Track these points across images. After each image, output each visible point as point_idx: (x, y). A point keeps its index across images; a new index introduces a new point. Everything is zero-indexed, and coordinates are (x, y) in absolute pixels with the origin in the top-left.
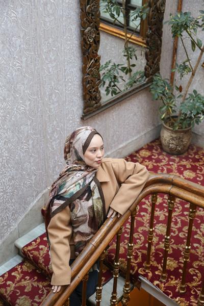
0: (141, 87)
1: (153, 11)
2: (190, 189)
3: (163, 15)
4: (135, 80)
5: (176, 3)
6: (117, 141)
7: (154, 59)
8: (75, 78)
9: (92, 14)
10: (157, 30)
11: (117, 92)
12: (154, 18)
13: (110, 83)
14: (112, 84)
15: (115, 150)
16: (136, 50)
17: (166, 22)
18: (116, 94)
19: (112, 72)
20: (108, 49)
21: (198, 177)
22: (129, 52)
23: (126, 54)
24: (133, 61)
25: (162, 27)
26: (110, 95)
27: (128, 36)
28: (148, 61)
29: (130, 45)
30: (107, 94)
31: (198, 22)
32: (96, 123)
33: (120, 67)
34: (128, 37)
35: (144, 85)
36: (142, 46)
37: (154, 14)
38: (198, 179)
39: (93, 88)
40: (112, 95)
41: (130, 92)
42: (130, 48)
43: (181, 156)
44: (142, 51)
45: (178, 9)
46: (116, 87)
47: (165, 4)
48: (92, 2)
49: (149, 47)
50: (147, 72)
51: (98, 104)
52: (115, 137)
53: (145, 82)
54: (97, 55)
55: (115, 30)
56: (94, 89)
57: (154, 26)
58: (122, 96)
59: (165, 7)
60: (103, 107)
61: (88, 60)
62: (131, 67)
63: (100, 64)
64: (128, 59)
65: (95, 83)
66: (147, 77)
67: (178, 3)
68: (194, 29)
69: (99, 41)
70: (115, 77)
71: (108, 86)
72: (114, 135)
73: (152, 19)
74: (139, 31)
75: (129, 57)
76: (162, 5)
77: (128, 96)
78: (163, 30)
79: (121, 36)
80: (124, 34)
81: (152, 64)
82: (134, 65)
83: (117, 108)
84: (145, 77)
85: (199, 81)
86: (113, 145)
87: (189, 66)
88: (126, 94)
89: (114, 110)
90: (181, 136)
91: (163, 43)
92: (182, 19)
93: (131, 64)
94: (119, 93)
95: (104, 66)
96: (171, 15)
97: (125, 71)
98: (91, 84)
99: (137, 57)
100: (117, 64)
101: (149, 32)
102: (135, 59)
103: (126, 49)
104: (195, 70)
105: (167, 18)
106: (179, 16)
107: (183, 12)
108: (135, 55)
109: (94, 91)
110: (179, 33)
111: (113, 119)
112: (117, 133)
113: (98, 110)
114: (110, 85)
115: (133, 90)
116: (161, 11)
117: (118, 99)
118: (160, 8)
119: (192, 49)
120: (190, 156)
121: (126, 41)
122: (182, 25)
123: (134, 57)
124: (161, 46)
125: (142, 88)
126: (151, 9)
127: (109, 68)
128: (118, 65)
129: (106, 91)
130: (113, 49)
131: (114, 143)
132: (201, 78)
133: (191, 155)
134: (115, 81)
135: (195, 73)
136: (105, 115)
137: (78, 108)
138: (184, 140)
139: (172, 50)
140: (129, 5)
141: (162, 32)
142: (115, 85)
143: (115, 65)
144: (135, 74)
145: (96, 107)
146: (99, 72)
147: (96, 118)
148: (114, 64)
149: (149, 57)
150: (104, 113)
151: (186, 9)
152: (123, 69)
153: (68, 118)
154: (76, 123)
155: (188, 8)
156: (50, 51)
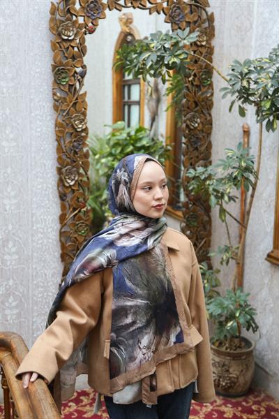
8: (50, 230)
9: (75, 151)
43: (229, 399)
48: (76, 137)
49: (186, 220)
61: (70, 209)
65: (81, 243)
90: (227, 363)
98: (74, 242)
120: (244, 403)
133: (247, 402)
137: (54, 273)
138: (231, 370)
153: (35, 282)
154: (50, 294)
156: (8, 183)
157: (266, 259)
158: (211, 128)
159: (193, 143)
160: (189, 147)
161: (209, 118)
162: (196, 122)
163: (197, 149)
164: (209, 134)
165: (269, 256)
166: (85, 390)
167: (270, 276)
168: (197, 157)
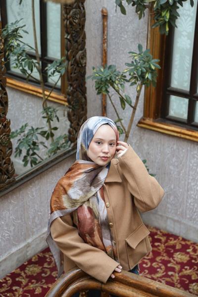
0: (65, 154)
1: (71, 65)
2: (126, 281)
3: (85, 69)
4: (59, 146)
5: (100, 55)
6: (40, 224)
7: (79, 121)
10: (79, 86)
11: (37, 162)
12: (75, 73)
13: (28, 151)
14: (31, 152)
15: (37, 236)
16: (57, 111)
17: (89, 77)
18: (35, 163)
19: (30, 137)
20: (24, 109)
21: (144, 263)
22: (49, 113)
23: (45, 115)
24: (54, 123)
25: (85, 83)
26: (29, 165)
27: (47, 93)
28: (71, 122)
29: (49, 105)
30: (25, 165)
31: (125, 76)
32: (10, 203)
33: (39, 131)
34: (46, 95)
35: (69, 151)
36: (64, 105)
37: (73, 68)
38: (144, 265)
39: (3, 159)
40: (32, 166)
41: (52, 161)
42: (50, 108)
44: (64, 110)
45: (103, 61)
46: (35, 156)
47: (86, 57)
49: (71, 106)
50: (71, 136)
51: (11, 179)
52: (37, 218)
53: (70, 148)
54: (6, 119)
55: (31, 87)
56: (4, 161)
57: (75, 82)
58: (42, 167)
59: (86, 59)
60: (17, 182)
62: (53, 131)
63: (10, 130)
64: (48, 121)
65: (5, 153)
66: (72, 142)
67: (102, 54)
68: (121, 85)
69: (7, 103)
70: (34, 144)
71: (26, 155)
72: (35, 217)
73: (71, 74)
74: (60, 87)
75: (49, 119)
76: (82, 58)
77: (49, 166)
78: (87, 85)
79: (38, 95)
80: (41, 91)
81: (77, 127)
82: (56, 129)
83: (37, 182)
84: (69, 142)
85: (135, 143)
86: (34, 230)
87: (121, 126)
88: (47, 164)
89: (33, 184)
91: (88, 101)
92: (106, 74)
93: (52, 127)
94: (40, 162)
95: (19, 131)
96: (94, 69)
97: (46, 135)
99: (60, 119)
100: (35, 128)
101: (70, 89)
102: (57, 121)
103: (45, 110)
104: (129, 132)
105: (89, 72)
106: (102, 70)
107: (108, 65)
108: (56, 116)
109: (5, 163)
110: (104, 89)
111: (33, 196)
112: (39, 213)
113: (12, 186)
114: (28, 154)
115: (56, 159)
116: (81, 64)
117: (37, 170)
118: (80, 62)
119: (122, 107)
121: (44, 100)
122: (107, 80)
123: (55, 119)
124: (86, 105)
125: (67, 155)
126: (70, 63)
127: (26, 132)
128: (37, 129)
129: (23, 161)
130: (30, 110)
131: (36, 226)
132: (137, 141)
134: (34, 149)
135: (128, 134)
136: (21, 192)
139: (101, 109)
140: (45, 58)
141: (86, 88)
142: (34, 154)
143: (33, 129)
144: (57, 139)
145: (9, 183)
146: (9, 139)
147: (10, 197)
148: (32, 127)
149: (73, 117)
150: (20, 190)
151: (113, 61)
152: (43, 133)
155: (114, 60)
157: (137, 125)
158: (84, 20)
159: (74, 38)
160: (72, 41)
161: (83, 12)
162: (77, 18)
163: (76, 42)
164: (83, 26)
165: (140, 122)
166: (13, 271)
167: (138, 137)
168: (77, 49)
